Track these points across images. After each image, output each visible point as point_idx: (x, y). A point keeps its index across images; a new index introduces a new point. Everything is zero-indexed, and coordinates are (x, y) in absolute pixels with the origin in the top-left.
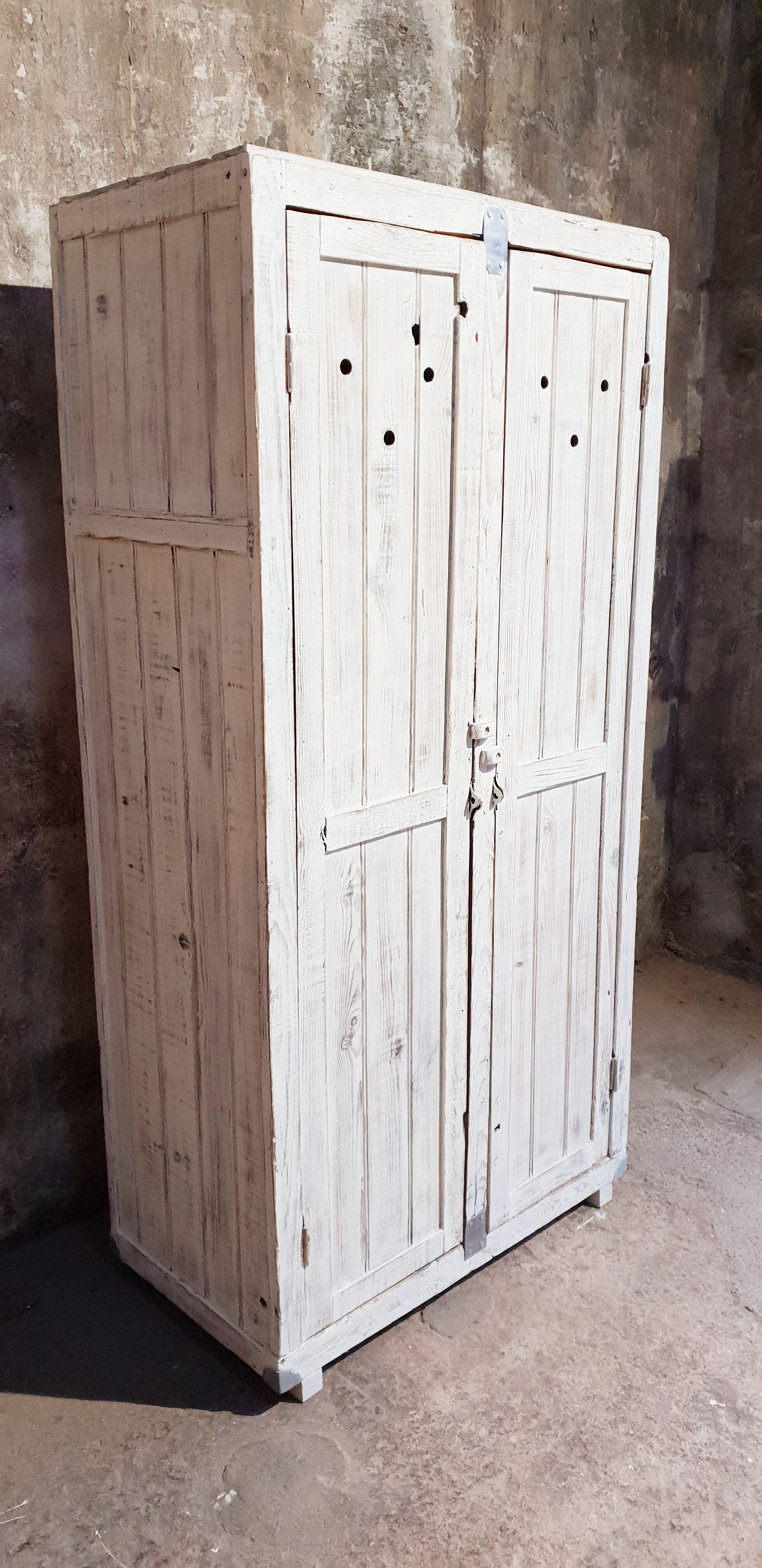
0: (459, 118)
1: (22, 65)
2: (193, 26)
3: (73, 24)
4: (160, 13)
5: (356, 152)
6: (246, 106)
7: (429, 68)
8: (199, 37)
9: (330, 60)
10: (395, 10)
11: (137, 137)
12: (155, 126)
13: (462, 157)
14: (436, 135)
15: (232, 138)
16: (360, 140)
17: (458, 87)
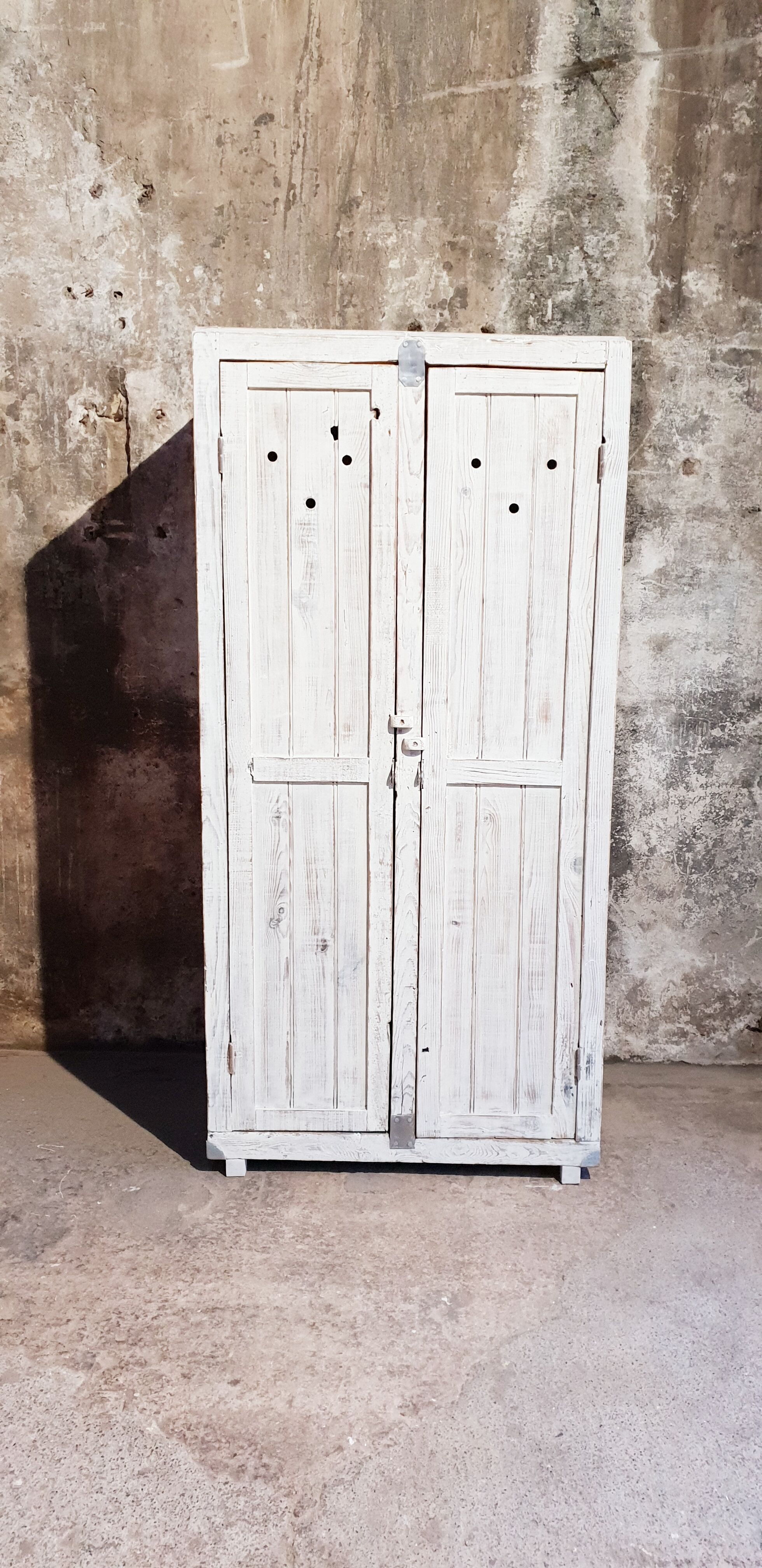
0: (653, 253)
1: (261, 285)
2: (390, 234)
3: (298, 253)
4: (364, 232)
5: (536, 297)
6: (433, 281)
7: (619, 221)
8: (395, 241)
9: (513, 233)
10: (582, 184)
11: (340, 315)
12: (354, 306)
13: (655, 284)
14: (625, 271)
15: (419, 304)
16: (541, 288)
17: (651, 229)
